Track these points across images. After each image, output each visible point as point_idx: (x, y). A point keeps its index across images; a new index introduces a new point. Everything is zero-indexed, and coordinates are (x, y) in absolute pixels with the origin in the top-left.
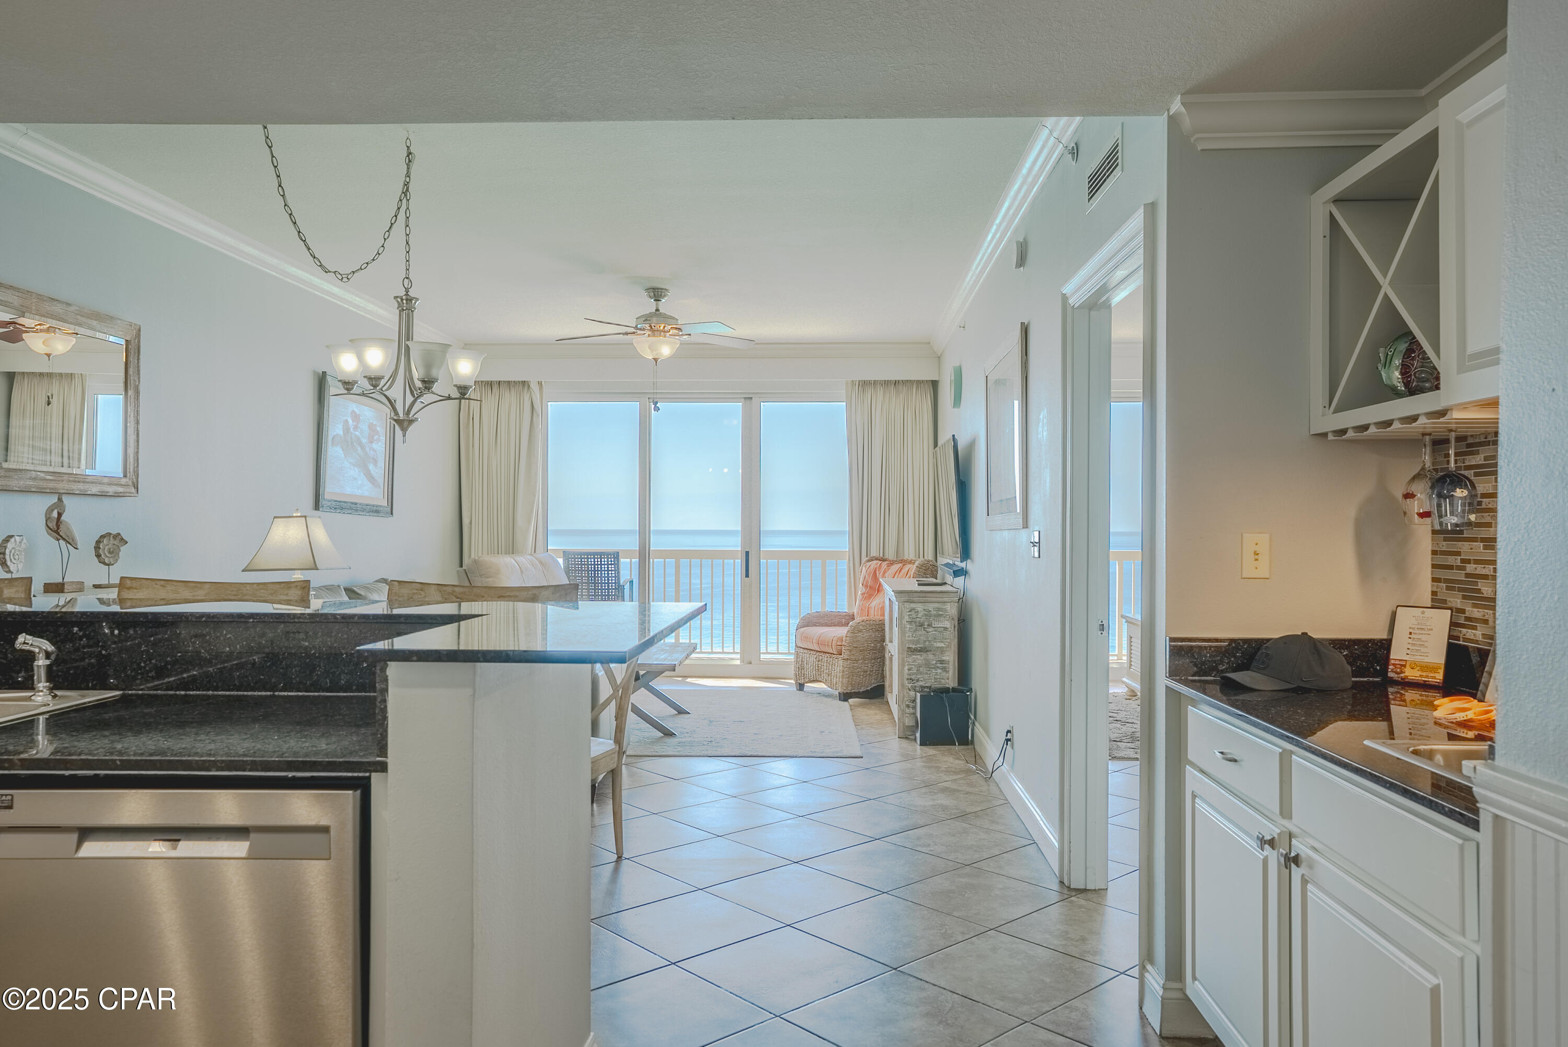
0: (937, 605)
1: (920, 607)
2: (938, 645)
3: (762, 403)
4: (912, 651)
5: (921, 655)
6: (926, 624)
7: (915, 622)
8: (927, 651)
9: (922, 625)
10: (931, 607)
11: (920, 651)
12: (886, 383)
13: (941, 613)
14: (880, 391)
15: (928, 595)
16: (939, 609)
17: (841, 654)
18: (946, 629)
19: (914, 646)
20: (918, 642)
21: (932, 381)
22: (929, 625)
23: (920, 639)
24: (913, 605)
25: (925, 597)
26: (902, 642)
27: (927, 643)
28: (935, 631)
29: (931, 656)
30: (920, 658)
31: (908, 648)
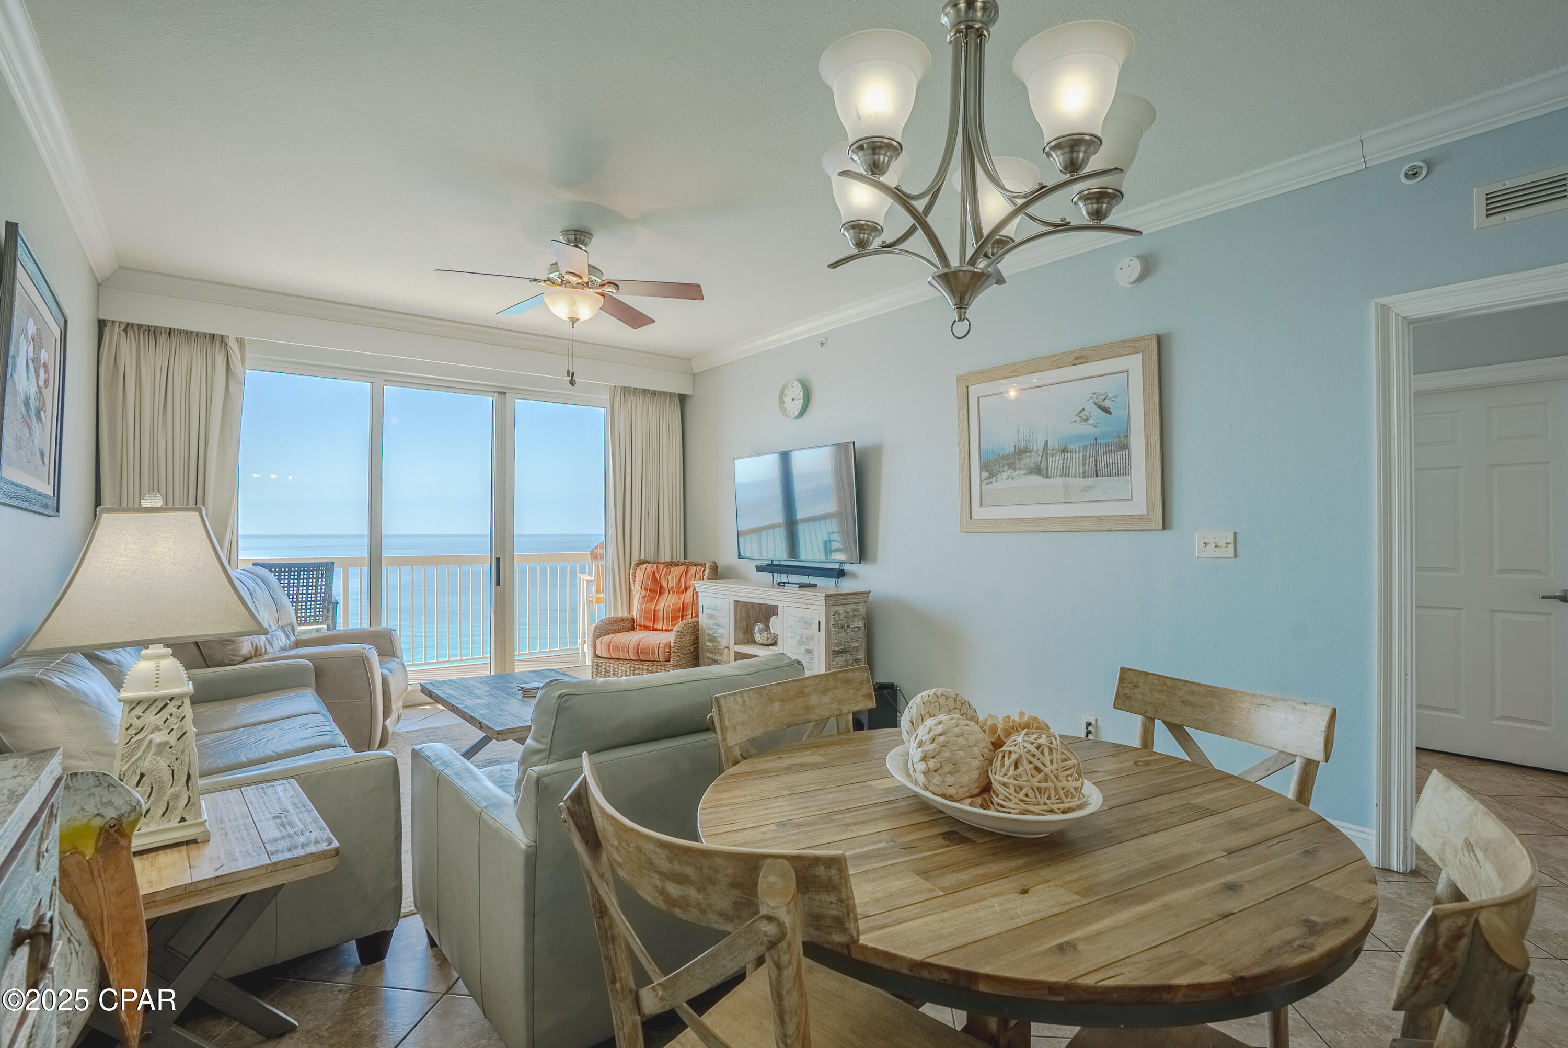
0: (853, 606)
1: (841, 609)
2: (855, 645)
3: (516, 400)
4: (837, 653)
5: (842, 656)
6: (846, 625)
7: (838, 625)
8: (847, 652)
9: (843, 627)
10: (849, 608)
11: (842, 653)
12: (645, 392)
13: (856, 613)
14: (640, 400)
15: (849, 597)
16: (854, 610)
17: (669, 661)
18: (859, 628)
19: (837, 649)
20: (840, 644)
21: (680, 395)
22: (848, 626)
23: (841, 641)
24: (836, 608)
25: (847, 599)
26: (829, 646)
27: (847, 644)
28: (852, 631)
29: (849, 657)
30: (841, 659)
31: (834, 651)
